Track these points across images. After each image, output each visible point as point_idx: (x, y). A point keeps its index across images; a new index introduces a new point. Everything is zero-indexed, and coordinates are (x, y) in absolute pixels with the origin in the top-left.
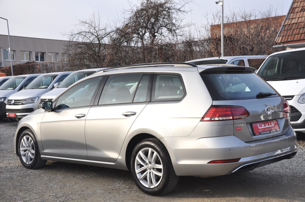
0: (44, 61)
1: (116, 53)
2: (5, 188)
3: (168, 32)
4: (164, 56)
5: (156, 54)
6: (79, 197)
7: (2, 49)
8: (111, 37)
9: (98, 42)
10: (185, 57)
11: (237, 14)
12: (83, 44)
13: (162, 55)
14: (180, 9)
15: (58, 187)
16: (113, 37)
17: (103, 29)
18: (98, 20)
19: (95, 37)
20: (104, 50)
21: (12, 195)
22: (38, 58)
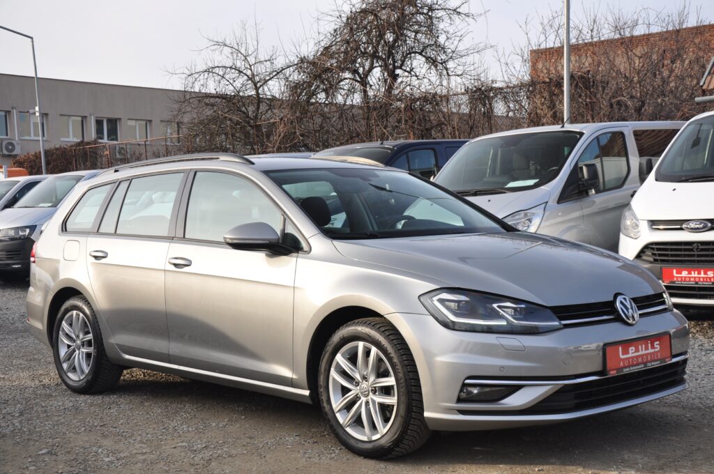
0: (117, 140)
1: (300, 120)
2: (67, 430)
3: (427, 66)
4: (420, 125)
5: (399, 121)
6: (245, 452)
7: (15, 111)
8: (287, 79)
9: (253, 92)
10: (472, 128)
11: (601, 19)
12: (218, 97)
13: (413, 123)
14: (458, 10)
15: (190, 429)
16: (290, 79)
17: (266, 61)
18: (254, 36)
19: (248, 80)
20: (269, 112)
21: (87, 445)
22: (103, 133)
